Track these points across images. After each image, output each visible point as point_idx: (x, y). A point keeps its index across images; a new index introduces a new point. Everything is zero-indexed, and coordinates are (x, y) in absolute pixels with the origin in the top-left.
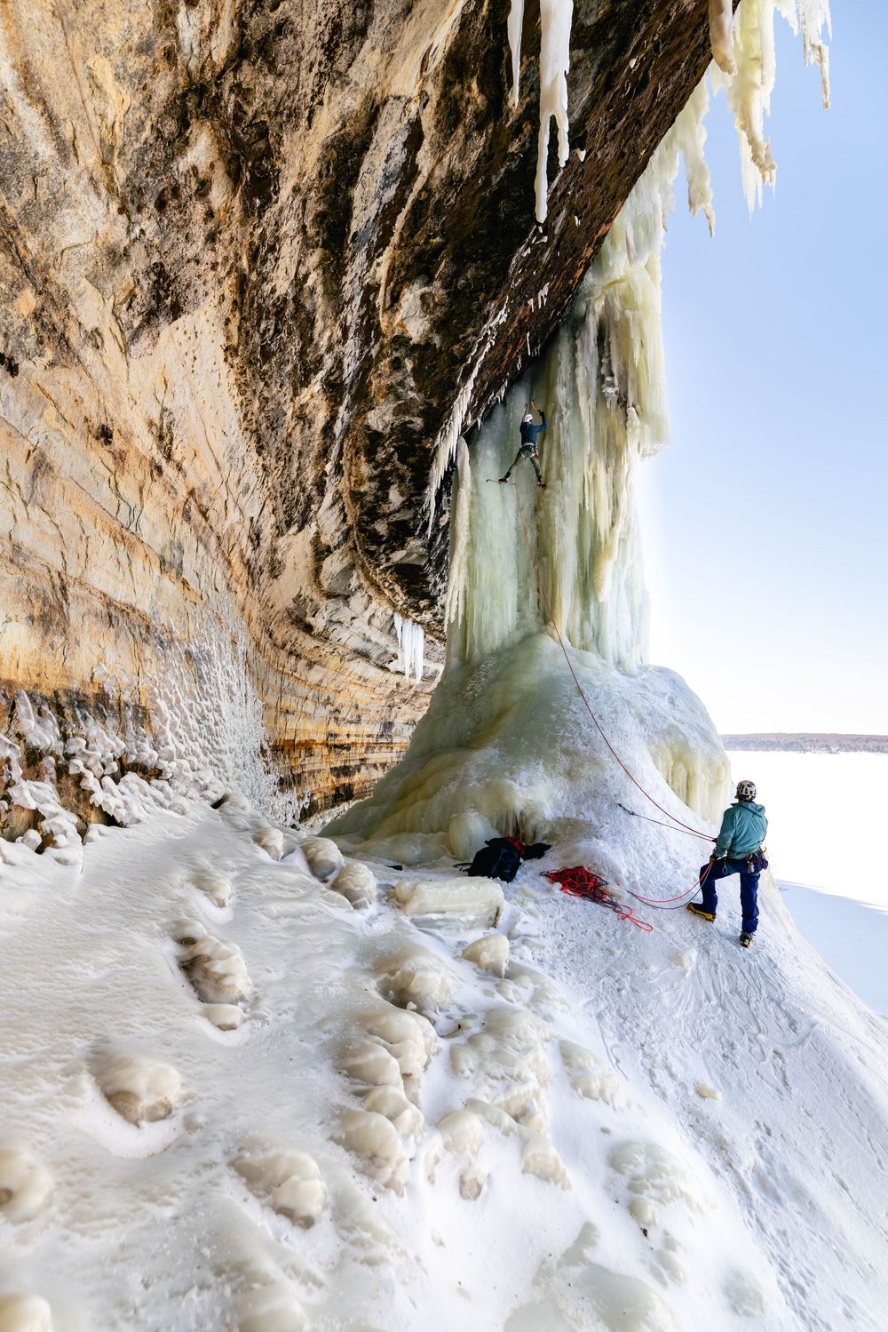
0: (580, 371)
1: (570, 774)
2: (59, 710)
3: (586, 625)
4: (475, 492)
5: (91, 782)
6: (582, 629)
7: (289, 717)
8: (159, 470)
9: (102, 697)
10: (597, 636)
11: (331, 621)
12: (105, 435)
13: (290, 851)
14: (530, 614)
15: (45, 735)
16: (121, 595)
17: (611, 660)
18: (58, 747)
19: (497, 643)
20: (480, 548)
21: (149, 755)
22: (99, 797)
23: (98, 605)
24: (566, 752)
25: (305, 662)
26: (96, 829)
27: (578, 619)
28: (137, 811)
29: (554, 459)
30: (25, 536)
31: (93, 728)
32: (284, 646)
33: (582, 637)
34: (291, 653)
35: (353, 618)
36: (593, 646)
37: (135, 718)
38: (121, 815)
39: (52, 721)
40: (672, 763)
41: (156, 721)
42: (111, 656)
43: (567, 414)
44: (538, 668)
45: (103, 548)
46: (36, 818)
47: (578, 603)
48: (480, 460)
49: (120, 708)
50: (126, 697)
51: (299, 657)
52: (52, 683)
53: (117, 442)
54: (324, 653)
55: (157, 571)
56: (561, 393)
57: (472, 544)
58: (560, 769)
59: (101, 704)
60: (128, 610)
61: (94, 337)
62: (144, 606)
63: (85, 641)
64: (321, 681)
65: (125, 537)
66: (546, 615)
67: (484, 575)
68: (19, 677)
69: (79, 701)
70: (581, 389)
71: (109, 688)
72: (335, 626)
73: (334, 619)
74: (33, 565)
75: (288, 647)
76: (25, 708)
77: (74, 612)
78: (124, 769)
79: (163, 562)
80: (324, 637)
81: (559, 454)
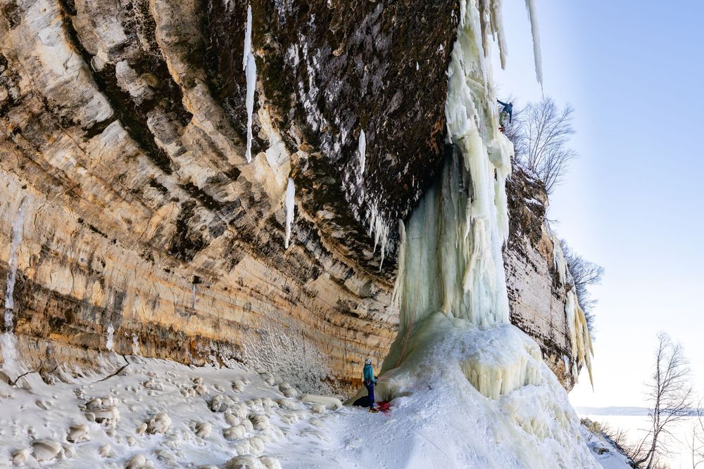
0: (451, 181)
1: (419, 376)
2: (218, 344)
3: (462, 305)
4: (408, 245)
5: (223, 358)
6: (460, 308)
7: (355, 365)
8: (240, 289)
9: (227, 342)
10: (468, 310)
11: (370, 310)
12: (226, 289)
13: (275, 385)
14: (434, 303)
15: (215, 348)
16: (232, 319)
17: (475, 322)
18: (217, 351)
19: (417, 317)
20: (409, 273)
21: (239, 356)
22: (224, 361)
23: (226, 322)
24: (421, 366)
25: (362, 333)
26: (223, 367)
27: (458, 303)
28: (233, 366)
29: (443, 223)
30: (211, 313)
31: (225, 348)
32: (342, 325)
33: (460, 312)
34: (349, 329)
35: (385, 307)
36: (466, 316)
37: (235, 347)
38: (229, 366)
39: (216, 346)
40: (470, 370)
41: (242, 349)
42: (229, 333)
43: (446, 201)
44: (430, 329)
45: (227, 310)
46: (212, 361)
47: (458, 294)
48: (410, 228)
49: (231, 345)
50: (233, 342)
51: (355, 331)
52: (216, 339)
53: (229, 289)
54: (374, 328)
55: (242, 312)
56: (445, 191)
57: (406, 271)
58: (416, 373)
59: (227, 343)
60: (233, 322)
61: (222, 276)
62: (239, 321)
63: (223, 330)
64: (379, 344)
65: (233, 306)
66: (441, 302)
67: (411, 285)
68: (210, 337)
69: (222, 343)
70: (452, 189)
71: (229, 340)
72: (374, 312)
73: (372, 308)
74: (213, 317)
75: (346, 326)
76: (211, 343)
77: (220, 325)
78: (231, 358)
79: (244, 309)
80: (368, 318)
81: (445, 222)
